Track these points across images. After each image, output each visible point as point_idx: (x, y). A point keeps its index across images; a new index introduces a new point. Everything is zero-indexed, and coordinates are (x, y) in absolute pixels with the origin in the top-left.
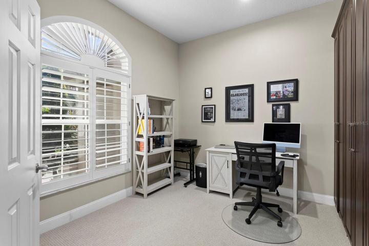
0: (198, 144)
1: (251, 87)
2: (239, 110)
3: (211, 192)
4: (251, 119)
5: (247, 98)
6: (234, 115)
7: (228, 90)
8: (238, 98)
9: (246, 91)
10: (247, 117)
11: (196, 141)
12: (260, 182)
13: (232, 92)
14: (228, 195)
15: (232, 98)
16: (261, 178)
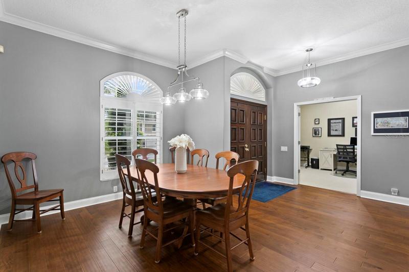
0: (310, 148)
1: (343, 119)
2: (336, 130)
3: (321, 169)
4: (343, 135)
5: (341, 124)
6: (333, 133)
7: (329, 120)
8: (336, 124)
9: (341, 121)
10: (341, 134)
11: (309, 147)
12: (348, 159)
13: (332, 121)
14: (331, 170)
15: (332, 124)
16: (348, 158)
